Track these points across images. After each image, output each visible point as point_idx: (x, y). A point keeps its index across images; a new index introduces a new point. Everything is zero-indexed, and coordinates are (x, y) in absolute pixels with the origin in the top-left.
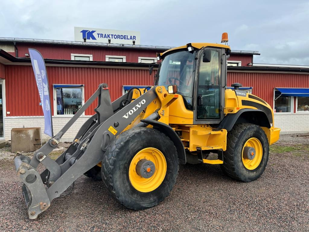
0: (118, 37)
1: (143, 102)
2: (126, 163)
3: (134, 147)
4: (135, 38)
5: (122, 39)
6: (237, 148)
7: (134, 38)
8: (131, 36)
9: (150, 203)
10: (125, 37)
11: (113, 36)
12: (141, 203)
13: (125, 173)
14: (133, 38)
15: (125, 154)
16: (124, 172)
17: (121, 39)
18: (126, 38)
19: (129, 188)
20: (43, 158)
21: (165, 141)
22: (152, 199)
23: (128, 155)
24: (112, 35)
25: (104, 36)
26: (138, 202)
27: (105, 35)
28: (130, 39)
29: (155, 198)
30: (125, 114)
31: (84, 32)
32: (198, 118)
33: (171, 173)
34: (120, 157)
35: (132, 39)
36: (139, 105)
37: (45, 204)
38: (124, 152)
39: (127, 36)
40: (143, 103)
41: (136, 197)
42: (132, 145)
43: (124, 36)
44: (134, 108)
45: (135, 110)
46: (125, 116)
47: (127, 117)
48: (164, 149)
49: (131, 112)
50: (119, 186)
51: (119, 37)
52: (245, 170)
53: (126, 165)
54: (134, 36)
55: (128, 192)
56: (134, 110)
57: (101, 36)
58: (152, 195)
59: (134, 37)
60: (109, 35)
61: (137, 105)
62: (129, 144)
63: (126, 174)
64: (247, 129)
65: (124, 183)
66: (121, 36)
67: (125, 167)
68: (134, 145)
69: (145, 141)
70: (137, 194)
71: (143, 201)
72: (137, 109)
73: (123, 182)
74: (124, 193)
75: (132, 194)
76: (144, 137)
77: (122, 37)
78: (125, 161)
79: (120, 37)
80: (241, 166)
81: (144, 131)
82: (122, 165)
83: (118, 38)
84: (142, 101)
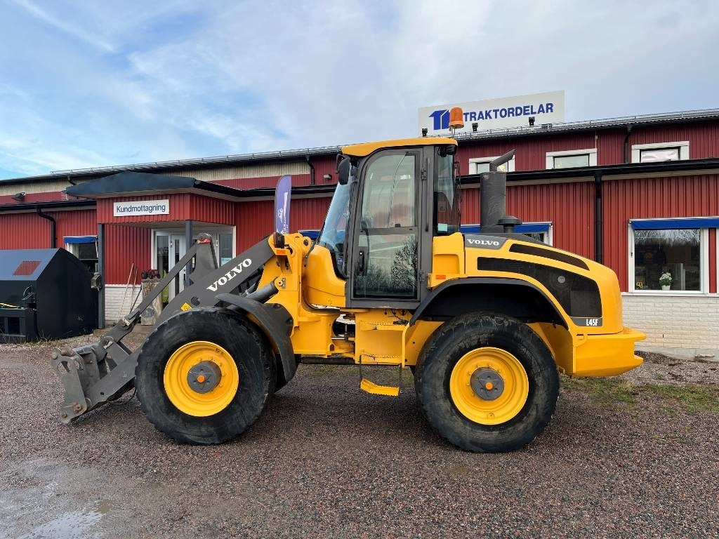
0: (509, 113)
1: (247, 263)
2: (157, 361)
3: (172, 337)
4: (551, 109)
5: (520, 114)
6: (429, 366)
7: (547, 109)
8: (541, 106)
9: (199, 436)
10: (525, 110)
11: (498, 113)
12: (183, 431)
13: (155, 377)
14: (545, 110)
15: (155, 346)
16: (154, 374)
17: (517, 115)
18: (530, 112)
19: (162, 401)
20: (109, 345)
21: (234, 332)
22: (203, 429)
23: (161, 347)
24: (496, 111)
25: (477, 117)
26: (178, 429)
27: (481, 113)
28: (539, 111)
29: (212, 429)
30: (211, 283)
31: (436, 115)
32: (355, 296)
33: (246, 391)
34: (148, 350)
35: (544, 112)
36: (239, 268)
37: (79, 405)
38: (154, 344)
39: (532, 106)
40: (245, 265)
41: (175, 420)
42: (167, 334)
43: (525, 107)
44: (228, 274)
45: (231, 277)
46: (211, 288)
47: (214, 289)
48: (231, 346)
49: (222, 281)
50: (145, 396)
51: (512, 113)
52: (460, 420)
53: (158, 364)
54: (547, 105)
55: (161, 408)
56: (228, 278)
57: (471, 117)
58: (205, 424)
59: (549, 106)
60: (490, 111)
61: (235, 269)
62: (163, 331)
63: (158, 379)
64: (467, 325)
65: (153, 393)
66: (517, 108)
67: (156, 367)
68: (172, 333)
69: (193, 329)
70: (177, 416)
71: (187, 429)
72: (235, 275)
73: (153, 391)
74: (153, 407)
75: (168, 413)
76: (190, 323)
77: (519, 111)
78: (157, 357)
79: (515, 112)
80: (443, 409)
81: (194, 313)
82: (150, 363)
83: (509, 116)
84: (244, 262)
